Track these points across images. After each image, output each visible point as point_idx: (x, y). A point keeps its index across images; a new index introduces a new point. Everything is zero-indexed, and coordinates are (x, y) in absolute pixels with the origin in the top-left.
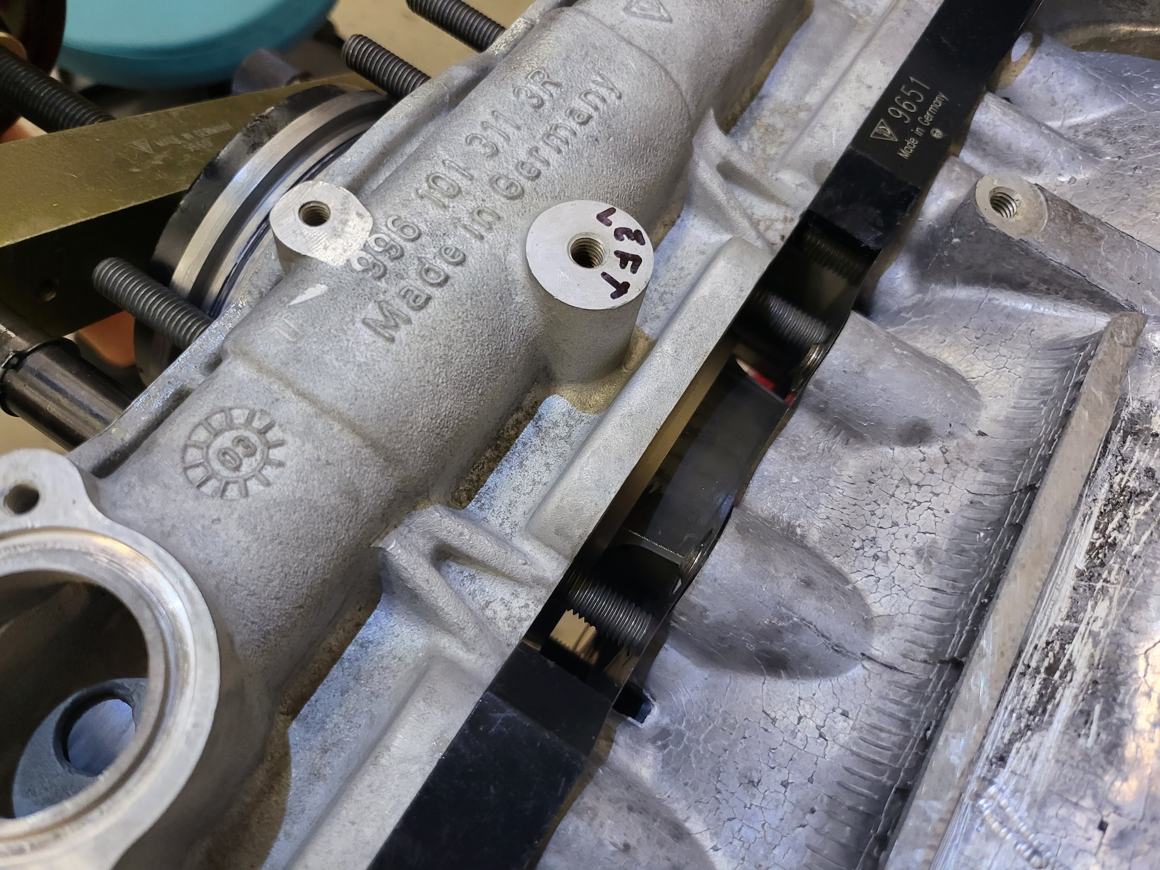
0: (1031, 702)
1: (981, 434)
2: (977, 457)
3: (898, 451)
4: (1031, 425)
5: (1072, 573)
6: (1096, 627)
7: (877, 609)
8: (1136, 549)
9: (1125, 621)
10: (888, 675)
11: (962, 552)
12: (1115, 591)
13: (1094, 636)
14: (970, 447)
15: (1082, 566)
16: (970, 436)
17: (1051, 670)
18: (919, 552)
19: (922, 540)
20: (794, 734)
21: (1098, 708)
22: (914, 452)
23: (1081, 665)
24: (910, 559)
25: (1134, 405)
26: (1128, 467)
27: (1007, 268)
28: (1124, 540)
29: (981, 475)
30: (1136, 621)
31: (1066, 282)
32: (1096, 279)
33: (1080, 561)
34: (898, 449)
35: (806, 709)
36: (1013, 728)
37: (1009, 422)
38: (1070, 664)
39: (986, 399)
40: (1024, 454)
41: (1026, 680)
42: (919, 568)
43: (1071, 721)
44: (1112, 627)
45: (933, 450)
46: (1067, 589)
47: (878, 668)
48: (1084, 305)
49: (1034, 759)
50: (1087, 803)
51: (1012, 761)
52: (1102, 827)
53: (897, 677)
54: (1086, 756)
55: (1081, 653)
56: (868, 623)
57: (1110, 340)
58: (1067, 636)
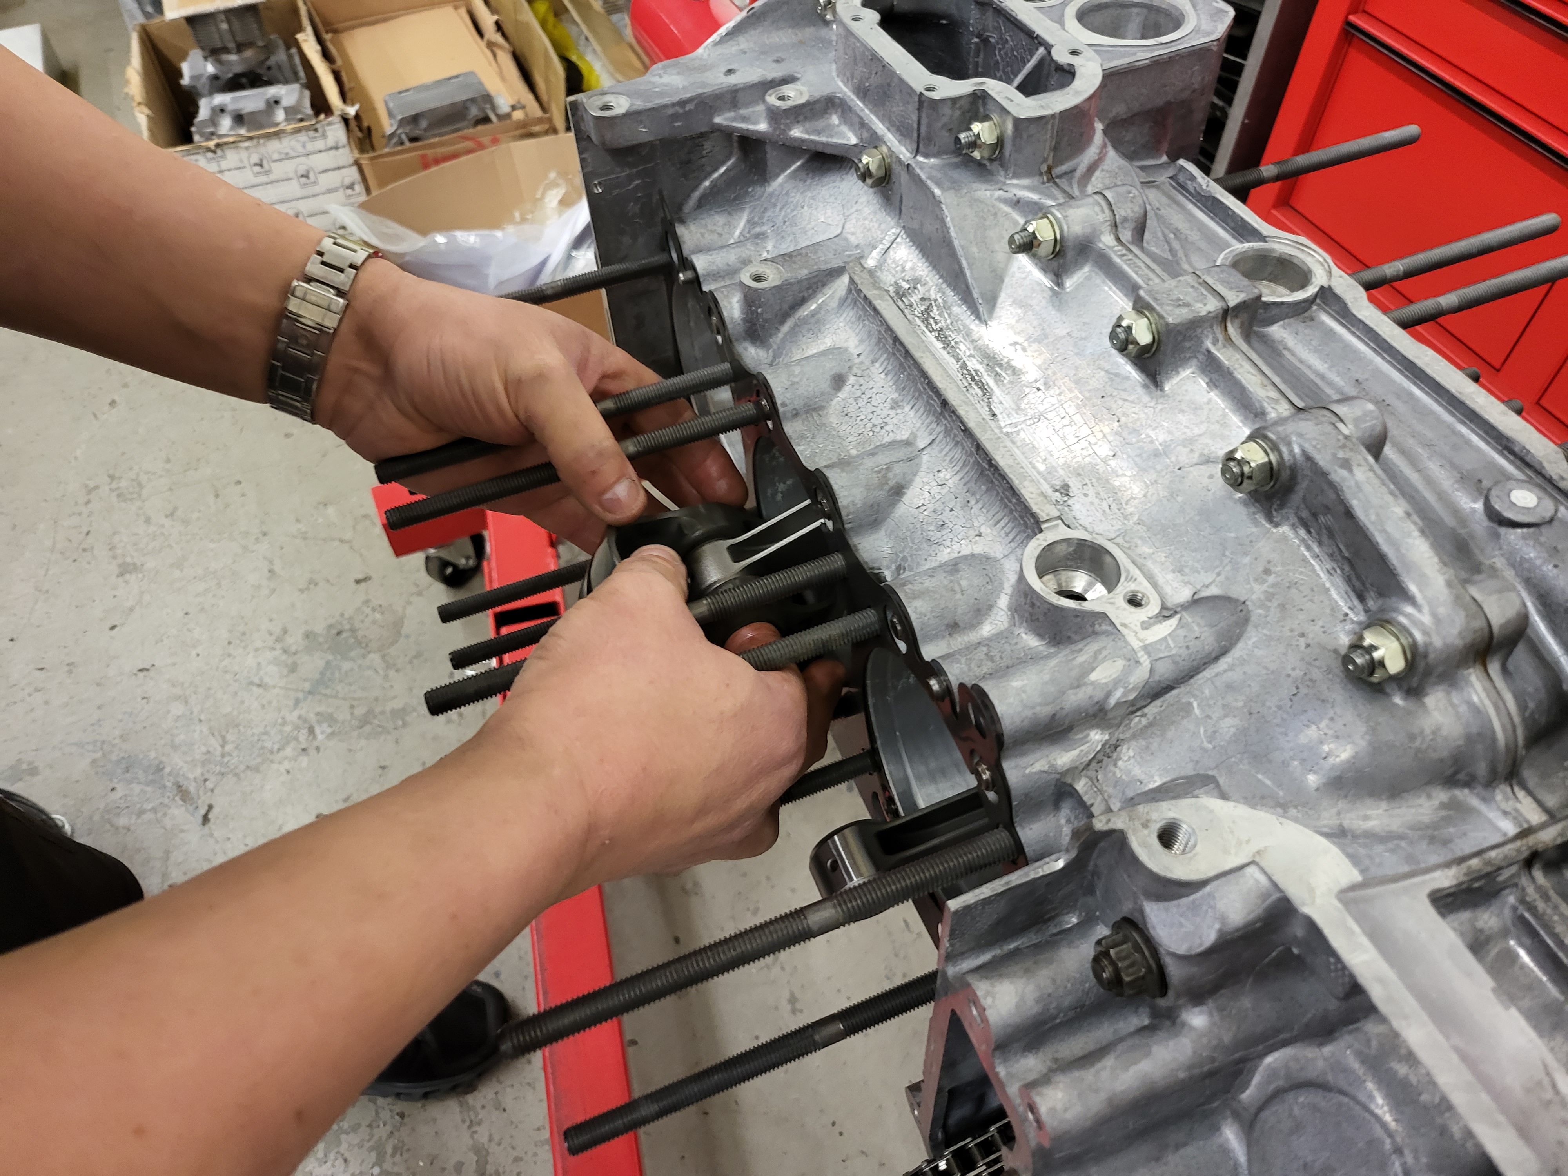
0: (980, 393)
1: (859, 355)
2: (868, 362)
3: (842, 395)
4: (870, 332)
5: (942, 351)
6: (968, 353)
7: (905, 437)
8: (949, 322)
9: (973, 341)
10: (934, 446)
11: (904, 388)
12: (959, 338)
13: (970, 356)
14: (862, 363)
15: (941, 345)
16: (857, 361)
17: (973, 379)
19: (888, 404)
20: (934, 498)
21: (997, 369)
22: (847, 388)
23: (979, 367)
24: (892, 413)
25: (891, 289)
26: (915, 306)
27: (790, 299)
28: (943, 324)
29: (877, 365)
30: (975, 337)
31: (815, 280)
32: (824, 267)
33: (940, 345)
34: (839, 394)
35: (927, 488)
36: (985, 405)
37: (862, 341)
38: (975, 370)
39: (845, 345)
40: (880, 340)
41: (971, 391)
42: (899, 411)
43: (996, 381)
44: (971, 347)
45: (852, 380)
46: (947, 356)
47: (929, 449)
48: (832, 281)
49: (1001, 403)
50: (1027, 390)
51: (997, 412)
52: (1039, 390)
53: (937, 441)
54: (1011, 382)
55: (973, 364)
56: (908, 443)
57: (856, 279)
58: (964, 366)
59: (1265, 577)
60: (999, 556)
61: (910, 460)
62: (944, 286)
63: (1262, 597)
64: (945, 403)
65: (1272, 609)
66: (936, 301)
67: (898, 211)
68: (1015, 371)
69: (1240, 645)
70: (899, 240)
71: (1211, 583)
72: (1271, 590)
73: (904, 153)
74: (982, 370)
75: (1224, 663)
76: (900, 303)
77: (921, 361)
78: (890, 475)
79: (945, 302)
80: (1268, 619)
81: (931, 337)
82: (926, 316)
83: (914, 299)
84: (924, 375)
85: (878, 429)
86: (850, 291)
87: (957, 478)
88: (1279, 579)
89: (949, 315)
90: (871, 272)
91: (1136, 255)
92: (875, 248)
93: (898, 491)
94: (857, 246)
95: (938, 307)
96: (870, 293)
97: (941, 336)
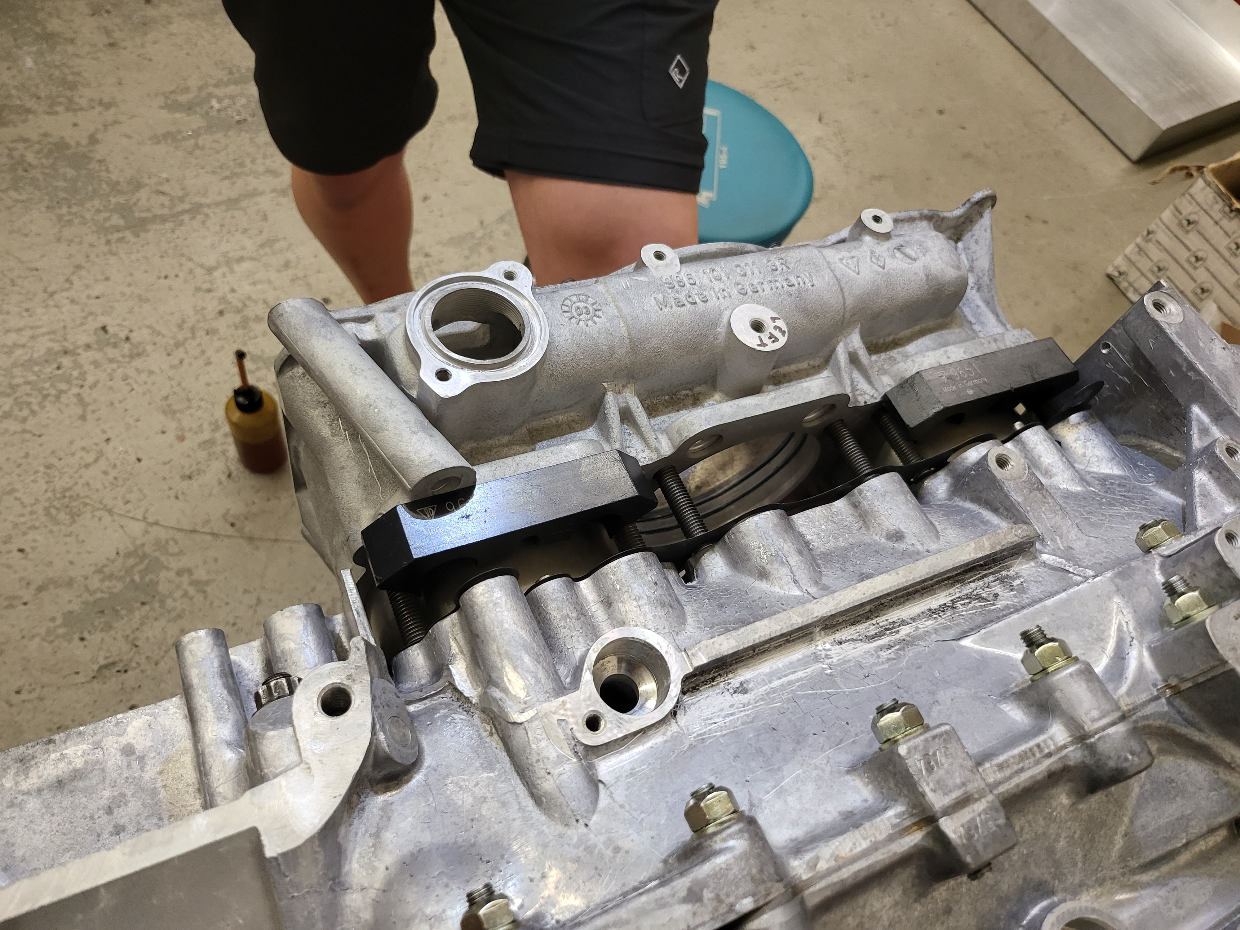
7: (825, 582)
8: (964, 614)
22: (889, 544)
32: (1030, 517)
34: (883, 541)
38: (898, 631)
43: (881, 646)
45: (899, 547)
49: (854, 648)
59: (611, 847)
61: (794, 581)
63: (590, 843)
65: (576, 851)
66: (992, 605)
69: (543, 818)
70: (1080, 579)
71: (614, 799)
72: (596, 851)
75: (529, 803)
76: (992, 580)
78: (775, 565)
80: (566, 847)
81: (945, 601)
82: (973, 597)
88: (607, 860)
90: (1033, 559)
93: (763, 575)
94: (1066, 545)
95: (984, 606)
97: (946, 607)
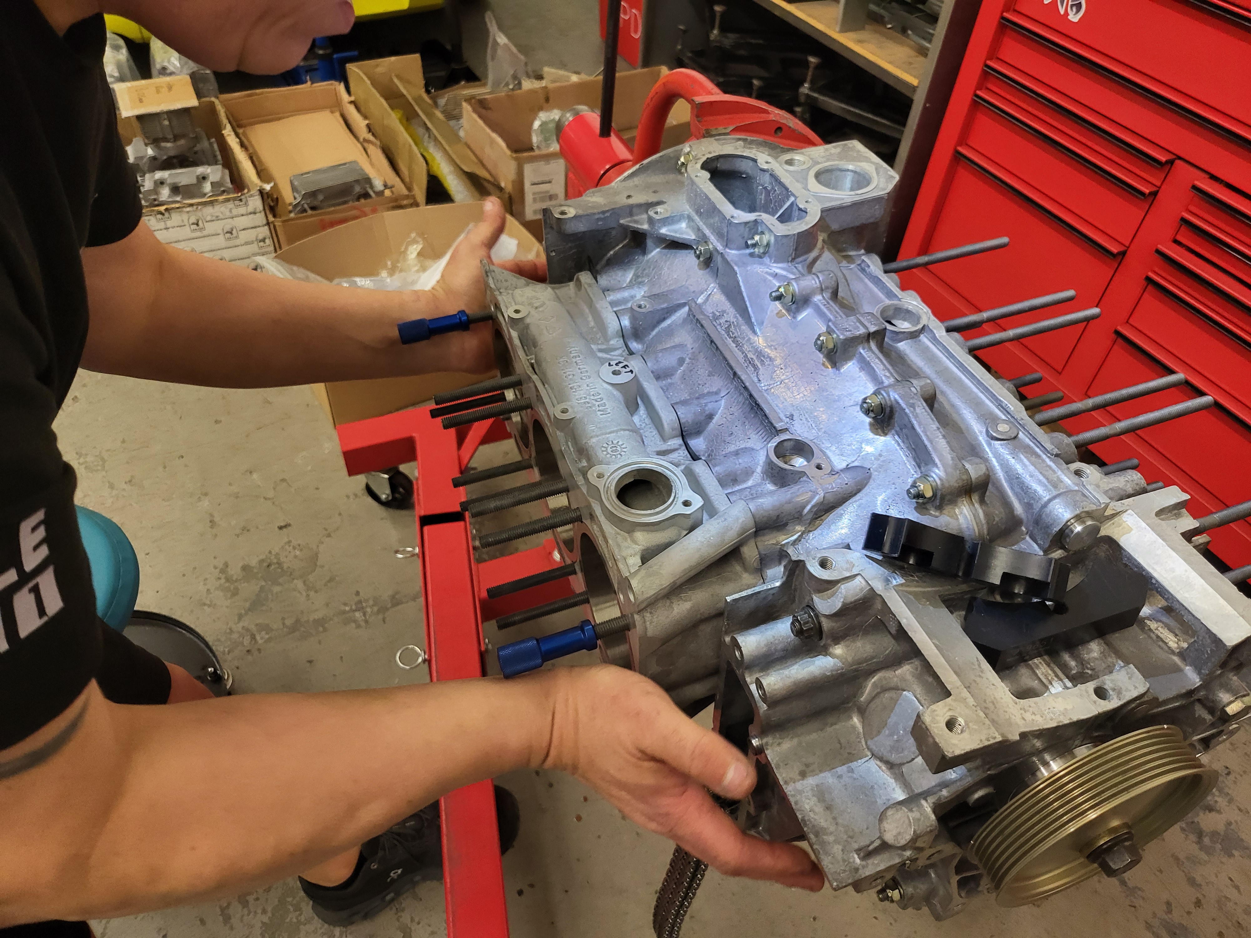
0: (753, 369)
1: (692, 348)
2: (696, 352)
4: (699, 336)
5: (735, 348)
7: (714, 390)
9: (751, 344)
10: (729, 395)
11: (715, 366)
12: (744, 342)
13: (749, 351)
14: (693, 352)
15: (734, 345)
16: (691, 351)
17: (750, 363)
18: (709, 376)
19: (706, 374)
20: (726, 420)
21: (762, 358)
22: (685, 365)
23: (752, 356)
24: (709, 378)
25: (711, 315)
26: (722, 325)
27: (657, 318)
28: (736, 334)
29: (702, 354)
30: (752, 342)
31: (671, 309)
32: (675, 302)
34: (682, 368)
35: (725, 416)
36: (755, 375)
37: (694, 341)
38: (752, 359)
39: (685, 343)
40: (704, 341)
41: (749, 368)
42: (712, 377)
44: (750, 347)
45: (688, 361)
46: (737, 351)
47: (726, 396)
48: (679, 310)
50: (776, 369)
51: (761, 379)
52: (782, 369)
53: (731, 392)
54: (769, 365)
55: (750, 355)
56: (716, 393)
57: (693, 309)
58: (746, 356)
59: (879, 457)
60: (758, 448)
61: (716, 401)
62: (738, 315)
63: (878, 467)
64: (735, 374)
65: (881, 472)
66: (733, 323)
67: (715, 276)
68: (771, 359)
69: (866, 489)
70: (715, 290)
71: (855, 460)
72: (881, 464)
73: (720, 248)
74: (754, 358)
75: (858, 496)
76: (714, 323)
77: (724, 352)
78: (707, 408)
79: (737, 323)
80: (880, 477)
81: (729, 341)
82: (728, 330)
83: (722, 321)
84: (725, 359)
85: (700, 387)
86: (689, 315)
87: (740, 411)
88: (885, 459)
89: (740, 330)
90: (700, 306)
91: (832, 306)
92: (702, 293)
93: (710, 417)
94: (694, 292)
95: (734, 326)
96: (700, 317)
97: (735, 340)
